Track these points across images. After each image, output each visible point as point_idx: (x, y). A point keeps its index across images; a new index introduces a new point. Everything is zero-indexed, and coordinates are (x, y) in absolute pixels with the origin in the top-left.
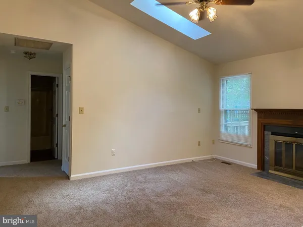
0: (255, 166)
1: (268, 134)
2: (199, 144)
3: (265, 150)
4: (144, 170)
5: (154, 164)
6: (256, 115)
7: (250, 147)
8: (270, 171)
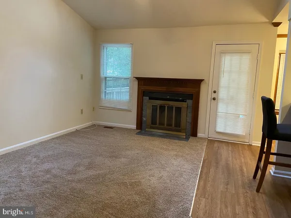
0: (134, 127)
1: (146, 99)
2: (82, 113)
3: (143, 113)
4: (48, 140)
5: (54, 134)
6: (136, 83)
7: (130, 111)
8: (147, 130)
